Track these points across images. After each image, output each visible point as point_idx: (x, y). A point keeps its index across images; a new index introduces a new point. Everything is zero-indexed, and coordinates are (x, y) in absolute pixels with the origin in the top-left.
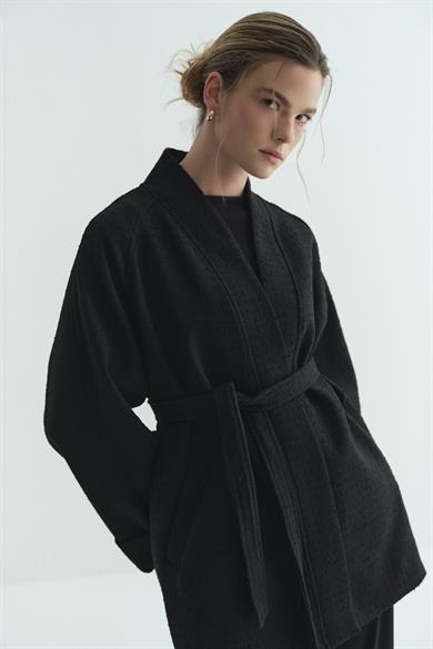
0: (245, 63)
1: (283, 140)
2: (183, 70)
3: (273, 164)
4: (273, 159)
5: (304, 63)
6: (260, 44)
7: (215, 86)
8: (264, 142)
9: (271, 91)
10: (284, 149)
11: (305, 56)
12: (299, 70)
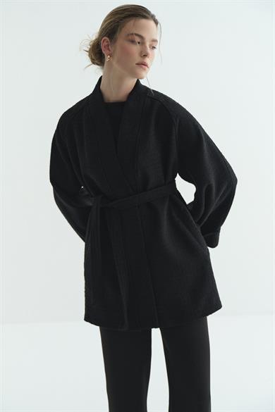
0: (118, 26)
1: (146, 56)
2: (88, 50)
3: (145, 69)
4: (144, 66)
5: (145, 17)
6: (123, 16)
7: (106, 44)
8: (138, 59)
9: (132, 34)
10: (147, 60)
11: (145, 14)
12: (143, 21)
